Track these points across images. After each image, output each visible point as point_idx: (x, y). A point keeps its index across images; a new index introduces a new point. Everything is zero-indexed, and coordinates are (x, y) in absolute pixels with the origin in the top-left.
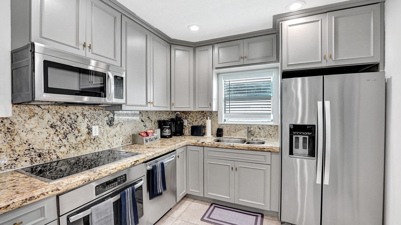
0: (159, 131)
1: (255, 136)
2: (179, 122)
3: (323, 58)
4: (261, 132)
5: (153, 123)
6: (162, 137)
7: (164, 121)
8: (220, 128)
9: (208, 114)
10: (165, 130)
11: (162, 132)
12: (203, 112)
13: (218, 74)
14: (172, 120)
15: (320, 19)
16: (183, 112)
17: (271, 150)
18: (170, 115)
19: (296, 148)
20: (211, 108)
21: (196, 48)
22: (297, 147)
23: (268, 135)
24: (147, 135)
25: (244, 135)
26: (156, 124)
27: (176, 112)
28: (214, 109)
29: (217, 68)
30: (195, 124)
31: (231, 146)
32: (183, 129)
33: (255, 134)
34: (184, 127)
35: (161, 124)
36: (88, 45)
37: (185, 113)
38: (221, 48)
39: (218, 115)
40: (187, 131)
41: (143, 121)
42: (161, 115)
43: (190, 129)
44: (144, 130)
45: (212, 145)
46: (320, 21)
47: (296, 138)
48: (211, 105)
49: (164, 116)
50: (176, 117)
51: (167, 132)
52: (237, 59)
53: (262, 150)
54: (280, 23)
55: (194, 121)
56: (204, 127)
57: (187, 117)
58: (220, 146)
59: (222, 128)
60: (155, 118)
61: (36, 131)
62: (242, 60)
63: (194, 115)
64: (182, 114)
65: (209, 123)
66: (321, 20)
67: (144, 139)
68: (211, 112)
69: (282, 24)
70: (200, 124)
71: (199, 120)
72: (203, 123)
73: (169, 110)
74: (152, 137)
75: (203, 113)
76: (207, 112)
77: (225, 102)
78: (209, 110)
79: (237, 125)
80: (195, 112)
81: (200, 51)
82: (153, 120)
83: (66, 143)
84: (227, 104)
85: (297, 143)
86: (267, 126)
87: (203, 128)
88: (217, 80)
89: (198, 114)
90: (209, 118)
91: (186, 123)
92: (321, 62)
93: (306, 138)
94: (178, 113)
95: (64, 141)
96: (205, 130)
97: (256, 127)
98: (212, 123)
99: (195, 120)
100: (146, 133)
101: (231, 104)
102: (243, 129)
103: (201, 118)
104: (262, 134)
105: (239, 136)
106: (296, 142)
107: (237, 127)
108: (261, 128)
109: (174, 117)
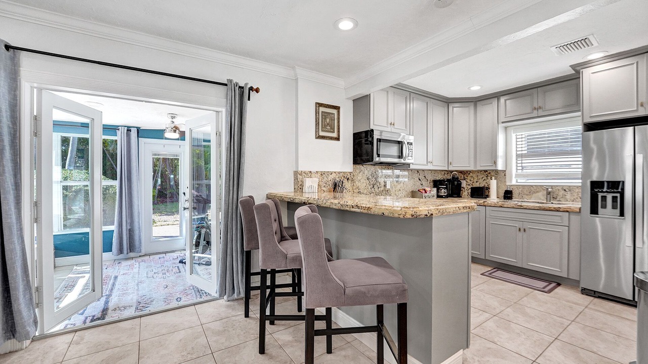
0: (435, 189)
1: (558, 199)
2: (456, 183)
3: (639, 106)
4: (566, 194)
5: (429, 182)
6: (439, 196)
7: (440, 181)
8: (509, 189)
9: (492, 174)
10: (441, 190)
11: (438, 191)
12: (487, 171)
13: (506, 128)
14: (448, 180)
15: (635, 62)
16: (461, 172)
17: (568, 210)
18: (446, 175)
19: (602, 207)
20: (496, 167)
21: (478, 103)
22: (604, 206)
23: (577, 198)
24: (426, 192)
25: (542, 198)
26: (431, 183)
27: (452, 172)
28: (500, 166)
29: (503, 122)
30: (477, 185)
31: (518, 206)
32: (461, 190)
33: (559, 197)
34: (462, 189)
35: (437, 184)
36: (393, 123)
37: (463, 173)
38: (508, 99)
39: (507, 174)
40: (466, 192)
41: (420, 180)
42: (436, 174)
43: (470, 191)
44: (421, 187)
45: (495, 204)
46: (635, 64)
47: (602, 197)
48: (495, 163)
49: (439, 176)
50: (453, 177)
51: (443, 192)
52: (529, 111)
53: (557, 210)
54: (581, 71)
55: (475, 182)
56: (488, 188)
57: (466, 177)
58: (505, 206)
59: (511, 190)
60: (431, 178)
61: (362, 181)
62: (535, 112)
63: (474, 176)
64: (459, 174)
65: (493, 184)
66: (637, 63)
67: (424, 195)
68: (497, 172)
69: (582, 72)
70: (483, 186)
71: (481, 181)
72: (487, 184)
73: (447, 169)
74: (430, 195)
75: (487, 173)
76: (491, 172)
77: (517, 159)
78: (493, 168)
79: (532, 186)
80: (476, 171)
81: (483, 105)
82: (429, 179)
83: (374, 192)
84: (519, 162)
85: (604, 203)
86: (575, 187)
87: (486, 189)
88: (505, 135)
89: (479, 174)
90: (493, 178)
91: (464, 184)
92: (637, 110)
93: (617, 197)
94: (456, 173)
95: (373, 189)
96: (489, 192)
97: (560, 188)
98: (497, 184)
99: (475, 180)
100: (425, 190)
101: (523, 162)
102: (541, 191)
103: (483, 179)
104: (568, 196)
105: (535, 199)
106: (602, 201)
107: (532, 189)
108: (567, 190)
109: (449, 177)
